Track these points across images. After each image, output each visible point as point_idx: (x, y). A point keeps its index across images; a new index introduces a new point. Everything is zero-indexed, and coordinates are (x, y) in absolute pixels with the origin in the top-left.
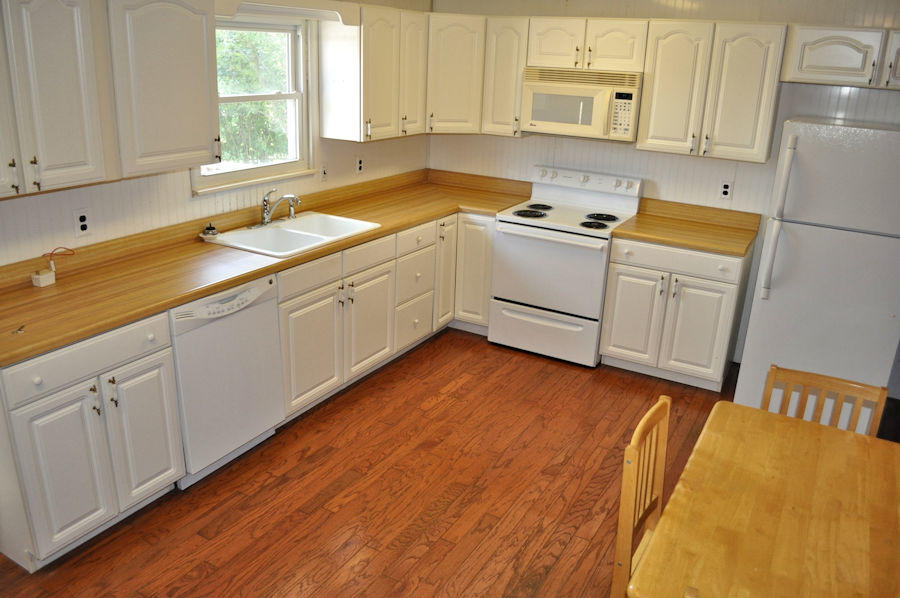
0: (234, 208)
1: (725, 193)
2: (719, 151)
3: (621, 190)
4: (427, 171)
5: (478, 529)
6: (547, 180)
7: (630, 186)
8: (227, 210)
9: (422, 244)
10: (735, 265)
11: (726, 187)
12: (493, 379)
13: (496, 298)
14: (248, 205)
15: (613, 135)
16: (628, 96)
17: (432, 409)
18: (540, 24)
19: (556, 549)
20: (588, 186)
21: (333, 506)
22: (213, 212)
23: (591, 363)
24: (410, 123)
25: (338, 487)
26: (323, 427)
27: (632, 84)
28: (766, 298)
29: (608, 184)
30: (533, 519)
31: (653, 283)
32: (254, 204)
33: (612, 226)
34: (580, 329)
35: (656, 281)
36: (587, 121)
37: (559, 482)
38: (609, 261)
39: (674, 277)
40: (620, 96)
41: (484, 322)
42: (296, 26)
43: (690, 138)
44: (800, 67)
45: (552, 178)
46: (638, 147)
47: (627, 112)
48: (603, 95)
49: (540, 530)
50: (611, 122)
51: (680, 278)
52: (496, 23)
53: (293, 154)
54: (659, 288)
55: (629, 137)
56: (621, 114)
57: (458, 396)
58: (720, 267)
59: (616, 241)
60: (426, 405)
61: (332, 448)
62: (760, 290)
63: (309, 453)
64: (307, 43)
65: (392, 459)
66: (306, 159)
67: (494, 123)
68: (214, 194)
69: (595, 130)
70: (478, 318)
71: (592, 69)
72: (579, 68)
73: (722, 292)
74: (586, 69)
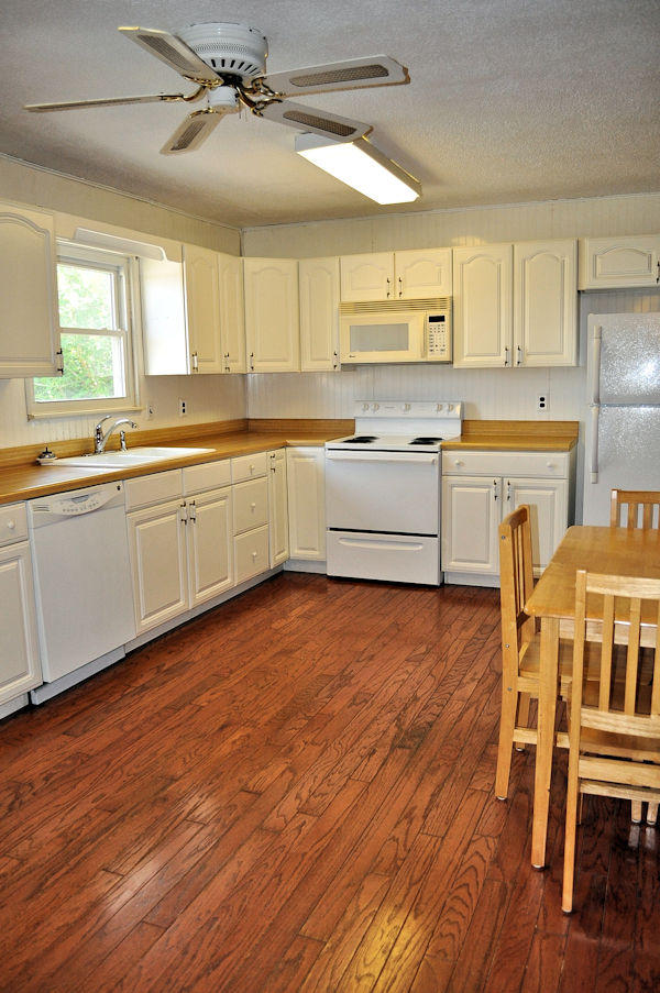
0: (67, 438)
1: (542, 405)
2: (531, 361)
3: (443, 413)
4: (247, 420)
5: (353, 702)
6: (369, 413)
7: (451, 408)
8: (60, 439)
9: (255, 474)
10: (561, 459)
11: (542, 399)
12: (338, 602)
13: (331, 529)
14: (80, 437)
15: (430, 357)
16: (441, 319)
17: (283, 628)
18: (350, 261)
19: (436, 709)
20: (410, 413)
21: (202, 700)
22: (47, 440)
23: (435, 582)
24: (232, 361)
25: (203, 687)
26: (175, 648)
27: (443, 308)
28: (596, 482)
29: (431, 411)
30: (406, 692)
31: (485, 490)
32: (85, 436)
33: (439, 444)
34: (421, 547)
35: (489, 487)
36: (404, 346)
37: (424, 666)
38: (441, 475)
39: (506, 481)
40: (432, 319)
41: (322, 558)
42: (118, 267)
43: (503, 351)
44: (595, 276)
45: (375, 410)
46: (455, 366)
47: (441, 333)
48: (417, 321)
49: (416, 699)
50: (427, 345)
51: (512, 481)
52: (308, 265)
53: (119, 390)
54: (493, 493)
55: (446, 357)
56: (436, 336)
57: (307, 616)
58: (548, 464)
59: (445, 453)
60: (275, 625)
61: (188, 663)
62: (588, 475)
63: (165, 668)
64: (129, 283)
65: (254, 664)
66: (132, 397)
67: (313, 360)
68: (48, 419)
69: (413, 354)
70: (315, 554)
71: (404, 297)
72: (391, 298)
73: (554, 489)
74: (398, 298)
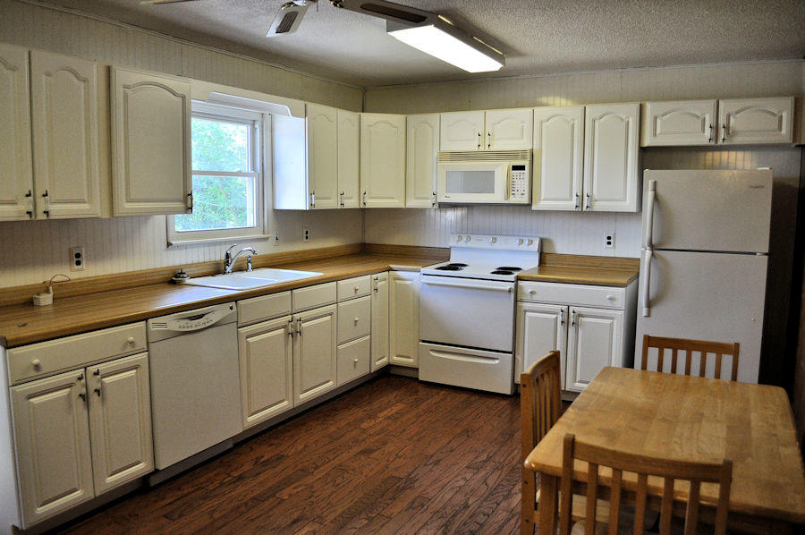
0: (201, 260)
1: (609, 243)
2: (598, 207)
3: (524, 247)
4: (364, 245)
5: (411, 506)
6: (462, 244)
7: (531, 242)
8: (196, 261)
9: (359, 293)
10: (620, 294)
11: (609, 238)
12: (423, 406)
13: (424, 341)
14: (213, 259)
15: (512, 200)
16: (522, 168)
17: (371, 428)
18: (449, 117)
19: (481, 519)
20: (496, 246)
21: (284, 494)
22: (184, 262)
23: (508, 391)
24: (346, 198)
25: (288, 482)
26: (276, 442)
27: (524, 158)
28: (649, 315)
29: (513, 243)
30: (460, 498)
31: (554, 316)
32: (218, 259)
33: (516, 273)
34: (497, 362)
35: (557, 313)
36: (492, 191)
37: (482, 473)
38: (516, 301)
39: (571, 309)
40: (515, 168)
41: (415, 365)
42: (254, 121)
43: (575, 197)
44: (655, 135)
45: (466, 242)
46: (534, 208)
47: (522, 180)
48: (501, 169)
49: (466, 506)
50: (509, 191)
51: (576, 309)
52: (415, 119)
53: (251, 221)
54: (560, 319)
55: (525, 200)
56: (518, 182)
57: (394, 418)
58: (608, 297)
59: (520, 283)
60: (365, 425)
61: (283, 456)
62: (642, 310)
63: (263, 460)
64: (263, 134)
65: (336, 462)
66: (262, 226)
67: (416, 198)
68: (186, 247)
69: (497, 197)
70: (410, 362)
71: (492, 149)
72: (481, 149)
73: (612, 318)
74: (487, 149)
